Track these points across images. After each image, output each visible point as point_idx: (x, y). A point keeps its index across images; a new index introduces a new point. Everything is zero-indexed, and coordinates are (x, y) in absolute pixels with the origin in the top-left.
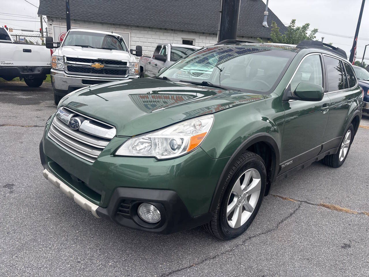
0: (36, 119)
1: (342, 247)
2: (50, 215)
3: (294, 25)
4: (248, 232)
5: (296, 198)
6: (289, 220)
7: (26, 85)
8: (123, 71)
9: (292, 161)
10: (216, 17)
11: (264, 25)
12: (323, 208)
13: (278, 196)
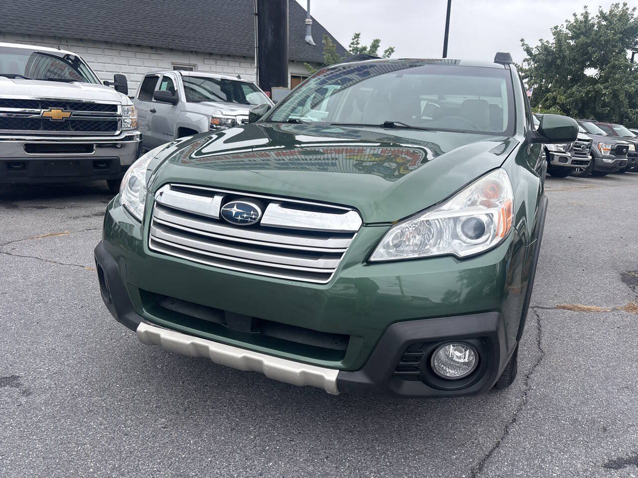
3: (359, 41)
8: (110, 122)
10: (227, 26)
11: (308, 41)
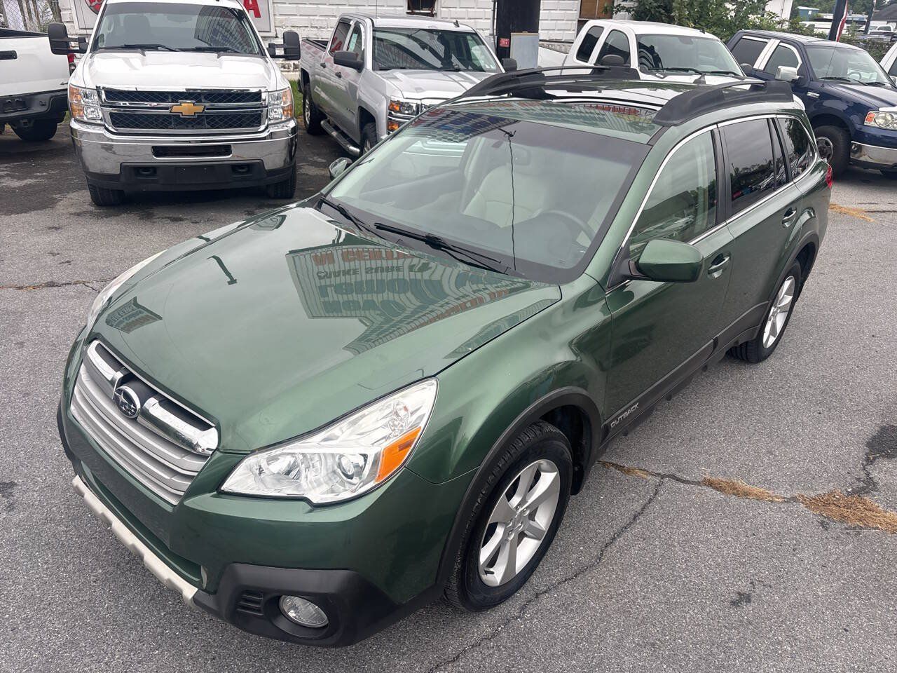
0: (49, 259)
1: (734, 603)
2: (100, 571)
4: (534, 579)
5: (653, 468)
6: (628, 534)
7: (17, 137)
8: (252, 116)
9: (636, 406)
12: (710, 492)
13: (613, 465)
